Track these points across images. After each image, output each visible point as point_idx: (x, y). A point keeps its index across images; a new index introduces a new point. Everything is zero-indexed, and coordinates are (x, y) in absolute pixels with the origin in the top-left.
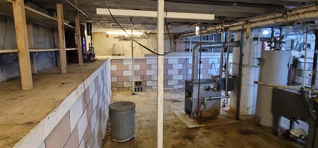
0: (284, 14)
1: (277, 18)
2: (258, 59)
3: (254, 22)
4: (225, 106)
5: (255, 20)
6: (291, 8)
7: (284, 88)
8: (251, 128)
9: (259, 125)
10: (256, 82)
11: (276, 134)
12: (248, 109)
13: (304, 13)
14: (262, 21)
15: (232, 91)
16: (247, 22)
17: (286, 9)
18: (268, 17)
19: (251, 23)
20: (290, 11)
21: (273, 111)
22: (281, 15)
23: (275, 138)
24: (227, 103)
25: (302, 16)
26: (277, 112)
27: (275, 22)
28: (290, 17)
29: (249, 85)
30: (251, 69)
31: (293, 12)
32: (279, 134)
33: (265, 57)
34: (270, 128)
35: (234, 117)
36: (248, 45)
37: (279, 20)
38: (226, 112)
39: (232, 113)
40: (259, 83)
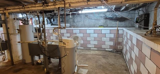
0: (23, 7)
1: (21, 8)
2: (18, 29)
3: (10, 9)
4: (5, 60)
5: (10, 8)
6: (26, 4)
7: (33, 42)
8: (21, 67)
9: (25, 63)
10: (19, 42)
11: (33, 64)
12: (19, 57)
13: (31, 7)
14: (14, 9)
15: (7, 50)
16: (6, 9)
17: (23, 4)
18: (16, 7)
19: (8, 10)
20: (26, 6)
21: (30, 55)
22: (22, 7)
23: (33, 67)
24: (5, 58)
25: (30, 9)
26: (32, 54)
27: (20, 10)
28: (26, 8)
29: (17, 44)
30: (16, 35)
31: (27, 6)
32: (35, 64)
33: (21, 28)
34: (31, 63)
35: (11, 64)
36: (11, 22)
37: (21, 10)
38: (5, 64)
39: (9, 63)
40: (21, 42)
